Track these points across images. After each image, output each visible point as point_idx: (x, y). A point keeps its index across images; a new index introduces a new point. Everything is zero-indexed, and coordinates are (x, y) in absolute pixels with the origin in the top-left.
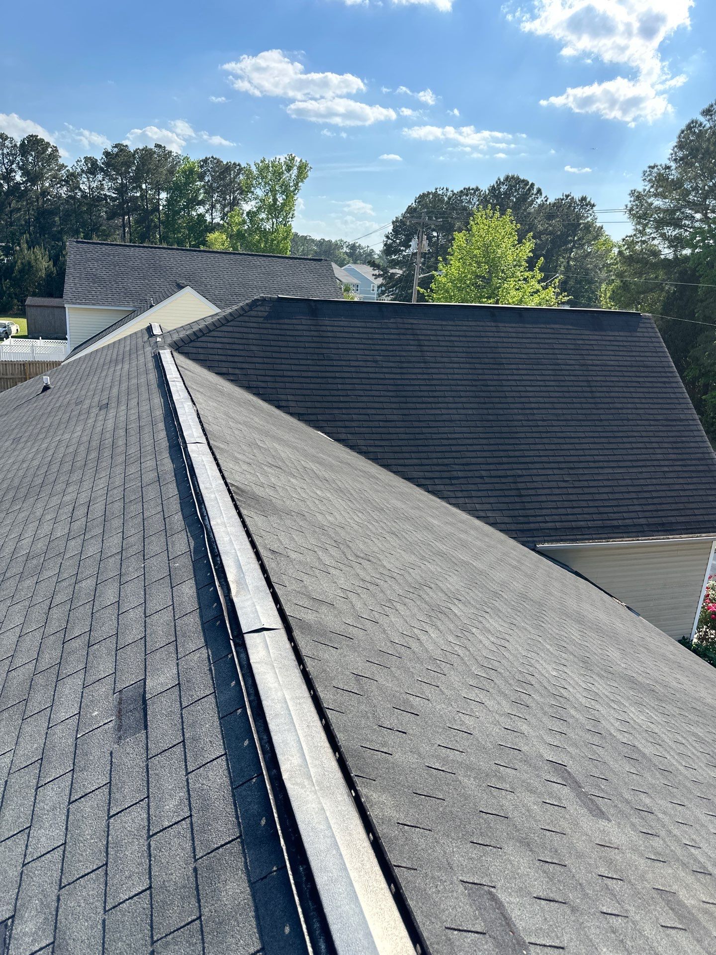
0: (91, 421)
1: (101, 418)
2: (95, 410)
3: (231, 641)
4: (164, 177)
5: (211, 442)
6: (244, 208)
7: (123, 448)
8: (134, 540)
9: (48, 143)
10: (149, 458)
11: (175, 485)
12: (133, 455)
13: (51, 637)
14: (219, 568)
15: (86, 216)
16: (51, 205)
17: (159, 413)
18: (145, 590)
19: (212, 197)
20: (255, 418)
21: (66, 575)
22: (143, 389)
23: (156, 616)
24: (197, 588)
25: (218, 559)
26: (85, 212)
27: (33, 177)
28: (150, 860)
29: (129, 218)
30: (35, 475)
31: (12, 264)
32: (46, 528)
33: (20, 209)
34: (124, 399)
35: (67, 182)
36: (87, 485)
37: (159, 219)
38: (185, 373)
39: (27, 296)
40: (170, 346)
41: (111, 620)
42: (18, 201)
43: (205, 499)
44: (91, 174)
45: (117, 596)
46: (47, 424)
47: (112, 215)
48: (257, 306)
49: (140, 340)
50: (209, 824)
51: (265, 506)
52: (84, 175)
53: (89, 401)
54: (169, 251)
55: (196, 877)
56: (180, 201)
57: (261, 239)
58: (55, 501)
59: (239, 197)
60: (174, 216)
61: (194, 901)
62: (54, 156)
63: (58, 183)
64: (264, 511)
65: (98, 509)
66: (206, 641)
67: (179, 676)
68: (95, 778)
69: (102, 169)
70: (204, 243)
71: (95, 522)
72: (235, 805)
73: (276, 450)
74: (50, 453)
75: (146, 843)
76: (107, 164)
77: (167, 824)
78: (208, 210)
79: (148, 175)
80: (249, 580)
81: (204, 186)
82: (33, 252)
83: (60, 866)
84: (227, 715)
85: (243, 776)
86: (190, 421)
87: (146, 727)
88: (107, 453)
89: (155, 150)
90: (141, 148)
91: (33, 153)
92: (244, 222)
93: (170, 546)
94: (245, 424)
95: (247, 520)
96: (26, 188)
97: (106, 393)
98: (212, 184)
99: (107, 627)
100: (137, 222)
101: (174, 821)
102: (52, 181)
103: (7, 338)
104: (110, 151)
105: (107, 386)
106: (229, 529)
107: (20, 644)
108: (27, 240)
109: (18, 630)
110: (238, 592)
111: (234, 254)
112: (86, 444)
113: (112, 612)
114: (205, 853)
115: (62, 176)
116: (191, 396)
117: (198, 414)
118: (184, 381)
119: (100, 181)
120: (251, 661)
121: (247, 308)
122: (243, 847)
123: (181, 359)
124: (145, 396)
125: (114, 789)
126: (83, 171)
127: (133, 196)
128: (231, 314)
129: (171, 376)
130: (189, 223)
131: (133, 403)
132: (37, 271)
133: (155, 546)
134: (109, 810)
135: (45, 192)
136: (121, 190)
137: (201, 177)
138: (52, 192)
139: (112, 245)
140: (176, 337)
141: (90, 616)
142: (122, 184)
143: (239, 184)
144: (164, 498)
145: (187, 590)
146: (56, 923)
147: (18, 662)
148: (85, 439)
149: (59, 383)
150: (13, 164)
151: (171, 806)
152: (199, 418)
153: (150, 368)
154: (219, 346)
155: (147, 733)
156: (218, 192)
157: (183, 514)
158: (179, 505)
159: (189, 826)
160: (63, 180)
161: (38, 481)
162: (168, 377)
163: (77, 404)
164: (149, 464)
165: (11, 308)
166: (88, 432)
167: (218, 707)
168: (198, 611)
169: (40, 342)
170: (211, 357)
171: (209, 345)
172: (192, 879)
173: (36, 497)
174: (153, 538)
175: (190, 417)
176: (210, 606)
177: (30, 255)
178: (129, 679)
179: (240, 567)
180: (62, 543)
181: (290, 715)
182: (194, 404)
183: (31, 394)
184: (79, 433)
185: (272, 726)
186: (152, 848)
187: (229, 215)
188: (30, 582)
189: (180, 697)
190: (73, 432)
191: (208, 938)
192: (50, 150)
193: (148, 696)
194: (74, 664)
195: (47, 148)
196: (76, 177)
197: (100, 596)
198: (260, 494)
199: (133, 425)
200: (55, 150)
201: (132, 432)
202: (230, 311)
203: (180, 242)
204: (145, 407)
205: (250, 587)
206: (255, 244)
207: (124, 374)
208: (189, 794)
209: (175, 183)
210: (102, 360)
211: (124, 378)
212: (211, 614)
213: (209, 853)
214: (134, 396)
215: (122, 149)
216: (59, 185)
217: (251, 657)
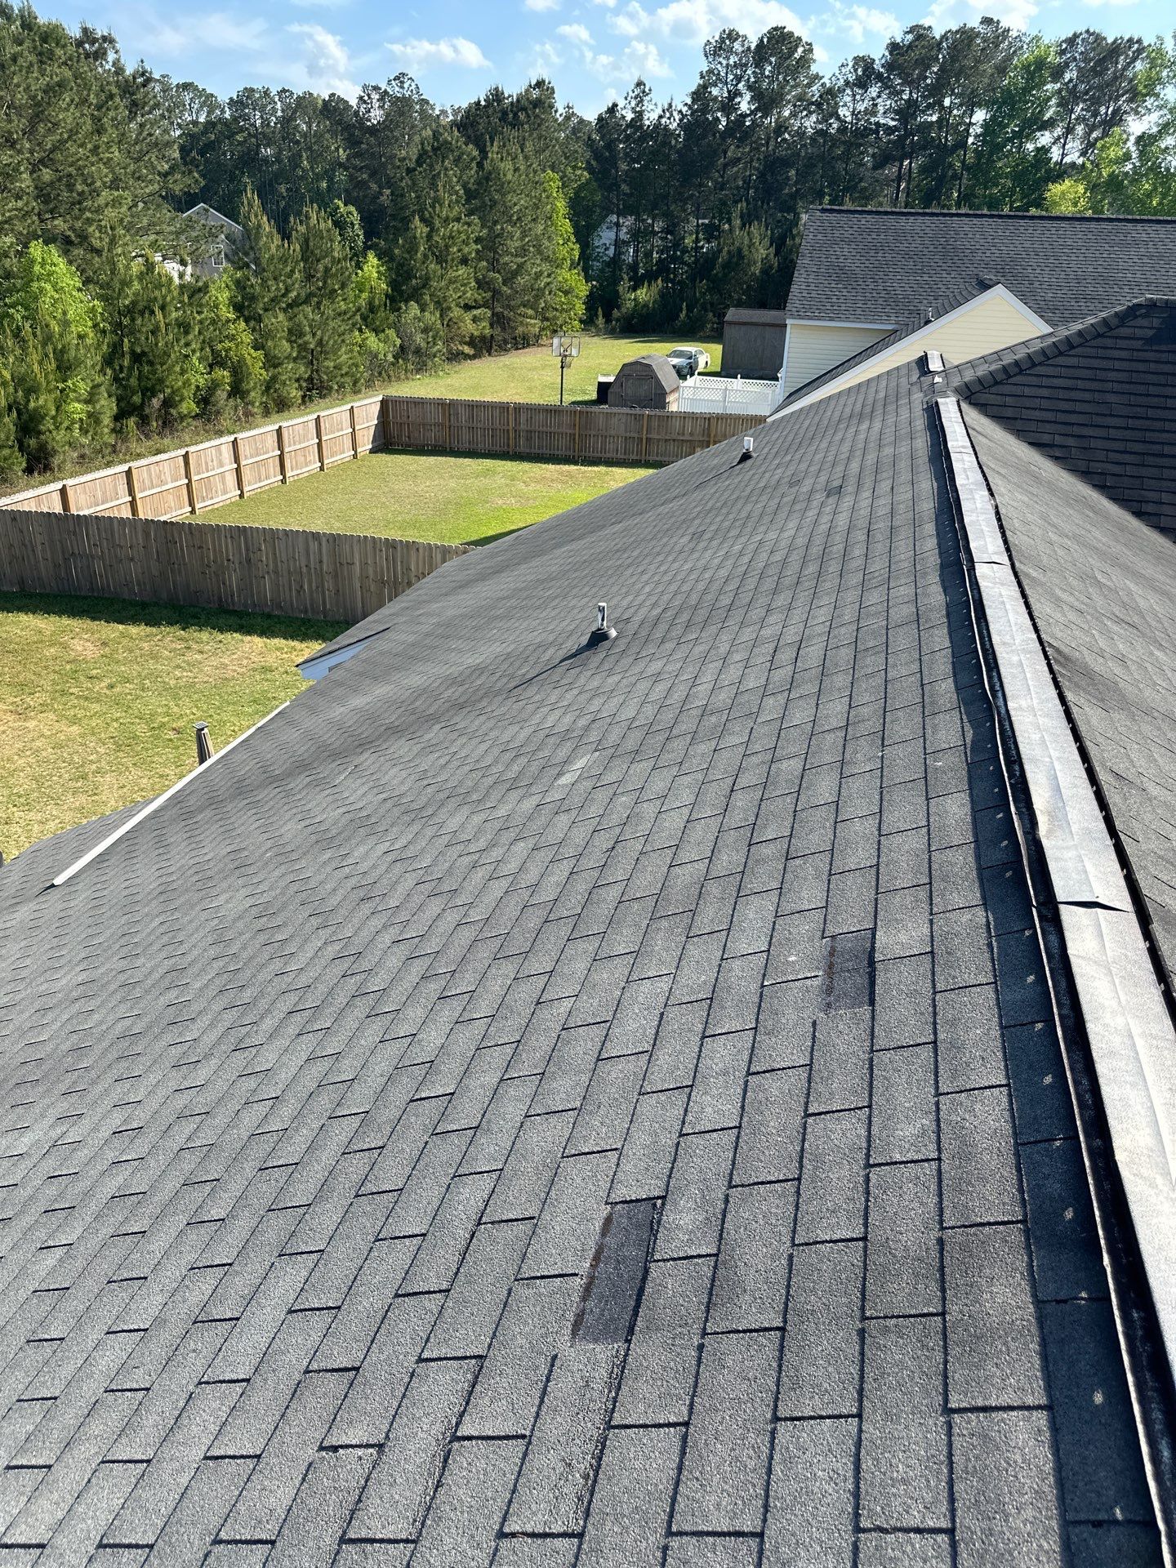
0: (812, 513)
1: (828, 509)
2: (819, 497)
3: (1034, 910)
4: (986, 80)
5: (1017, 564)
6: (1130, 130)
7: (860, 562)
8: (868, 712)
9: (800, 39)
10: (903, 581)
11: (946, 631)
12: (877, 574)
13: (732, 832)
14: (1017, 783)
15: (840, 166)
16: (787, 149)
17: (928, 506)
18: (881, 793)
19: (1072, 111)
20: (1094, 529)
21: (757, 747)
22: (904, 465)
23: (898, 839)
24: (972, 808)
25: (1017, 768)
26: (839, 158)
27: (766, 101)
28: (867, 1200)
29: (911, 163)
30: (720, 592)
31: (714, 253)
32: (733, 673)
33: (739, 160)
34: (868, 482)
35: (819, 105)
36: (797, 616)
37: (963, 162)
38: (979, 440)
39: (728, 307)
40: (957, 391)
41: (824, 828)
42: (738, 147)
43: (1000, 662)
44: (860, 87)
45: (835, 794)
46: (744, 514)
47: (882, 161)
48: (1136, 317)
49: (904, 381)
50: (969, 1183)
51: (1107, 693)
52: (848, 91)
53: (812, 481)
54: (975, 221)
55: (942, 1255)
56: (1007, 125)
57: (1155, 189)
58: (748, 634)
59: (1125, 107)
60: (991, 154)
61: (934, 1287)
62: (805, 62)
63: (804, 109)
64: (1103, 700)
65: (813, 654)
66: (984, 897)
67: (932, 941)
68: (787, 1050)
69: (879, 77)
70: (1039, 203)
71: (807, 675)
72: (1019, 1170)
73: (1130, 593)
74: (746, 559)
75: (862, 1173)
76: (890, 66)
77: (898, 1157)
78: (1059, 138)
79: (957, 81)
80: (1073, 815)
81: (1060, 91)
82: (748, 233)
83: (731, 1155)
84: (1014, 1026)
85: (1038, 1131)
86: (983, 523)
87: (872, 1002)
88: (833, 567)
89: (981, 29)
90: (954, 29)
91: (773, 59)
92: (1127, 157)
93: (929, 731)
94: (1075, 538)
95: (1075, 710)
96: (753, 121)
97: (839, 469)
98: (1075, 86)
99: (816, 837)
100: (923, 170)
101: (909, 1156)
102: (795, 106)
103: (692, 375)
104: (899, 40)
105: (843, 456)
106: (1041, 720)
107: (687, 831)
108: (742, 211)
109: (686, 811)
110: (1050, 832)
111: (1098, 220)
112: (802, 552)
113: (827, 814)
114: (959, 1224)
115: (813, 96)
116: (986, 480)
117: (997, 513)
118: (976, 454)
119: (873, 99)
120: (1069, 952)
121: (1114, 322)
122: (1028, 1239)
123: (972, 414)
124: (905, 476)
125: (816, 1078)
126: (847, 83)
127: (926, 122)
128: (1080, 333)
129: (955, 444)
130: (1017, 165)
131: (885, 486)
132: (749, 265)
133: (903, 726)
134: (807, 1104)
135: (781, 126)
136: (906, 113)
137: (1057, 73)
138: (793, 125)
139: (878, 213)
140: (969, 376)
141: (791, 814)
142: (908, 101)
143: (1131, 80)
144: (925, 650)
145: (955, 808)
146: (722, 1230)
147: (684, 856)
148: (801, 541)
149: (766, 450)
150: (739, 82)
151: (907, 1134)
152: (999, 519)
153: (919, 428)
154: (1045, 392)
155: (873, 1011)
156: (1085, 101)
157: (956, 682)
158: (950, 667)
159: (935, 1173)
160: (813, 103)
161: (726, 601)
162: (949, 445)
163: (791, 485)
164: (904, 591)
165: (702, 327)
166: (806, 531)
167: (999, 1008)
168: (973, 845)
169: (738, 383)
170: (1026, 414)
171: (1027, 391)
172: (934, 1254)
173: (720, 625)
174: (900, 714)
175: (984, 516)
176: (996, 844)
177: (742, 238)
178: (850, 920)
179: (1057, 789)
180: (755, 699)
181: (1138, 1060)
182: (992, 494)
183: (723, 464)
184: (792, 532)
185: (1101, 1068)
186: (871, 1184)
187: (1099, 145)
188: (704, 748)
189: (933, 974)
190: (782, 530)
191: (955, 1351)
192: (800, 50)
193: (878, 956)
194: (764, 877)
195: (797, 46)
196: (834, 96)
197: (808, 788)
198: (1096, 669)
199: (881, 525)
200: (809, 49)
201: (879, 537)
202: (1080, 327)
203: (993, 204)
204: (904, 495)
205: (1075, 828)
206: (1140, 200)
207: (873, 438)
208: (938, 1126)
209: (1006, 91)
210: (837, 414)
211: (872, 445)
212: (997, 856)
213: (966, 1227)
214: (886, 474)
215: (919, 33)
216: (805, 113)
217: (1069, 944)
